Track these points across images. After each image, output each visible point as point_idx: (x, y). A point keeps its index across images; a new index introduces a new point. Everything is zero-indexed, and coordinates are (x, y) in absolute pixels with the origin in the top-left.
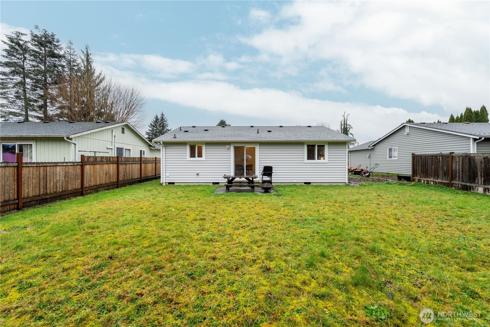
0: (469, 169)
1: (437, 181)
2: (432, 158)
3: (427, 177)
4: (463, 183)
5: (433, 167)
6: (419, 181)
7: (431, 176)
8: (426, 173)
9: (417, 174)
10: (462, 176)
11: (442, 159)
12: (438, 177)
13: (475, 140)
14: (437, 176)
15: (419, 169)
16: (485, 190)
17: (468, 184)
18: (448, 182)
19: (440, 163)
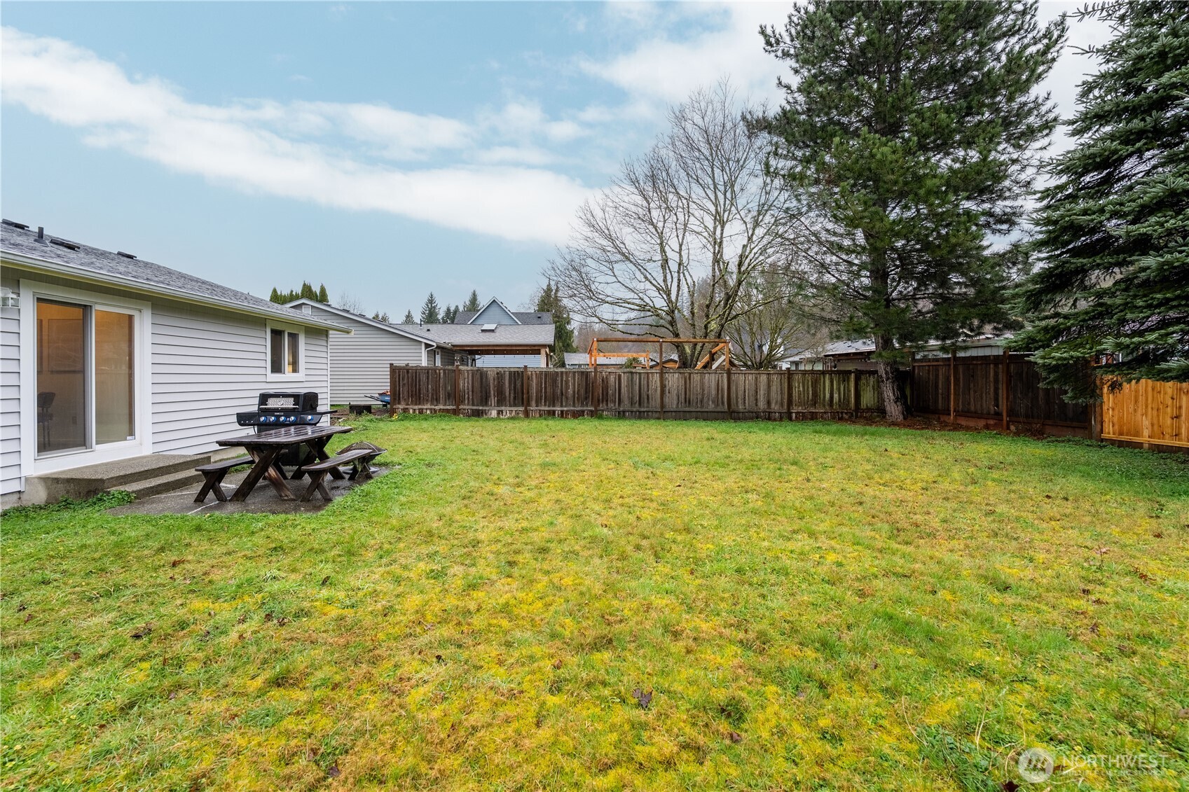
0: (481, 387)
1: (437, 408)
2: (428, 372)
3: (419, 404)
4: (475, 408)
5: (430, 386)
6: (405, 410)
7: (427, 400)
8: (417, 397)
9: (399, 399)
10: (473, 399)
11: (445, 373)
12: (437, 401)
13: (427, 346)
14: (436, 400)
15: (404, 391)
16: (500, 412)
17: (481, 408)
18: (454, 407)
19: (441, 381)
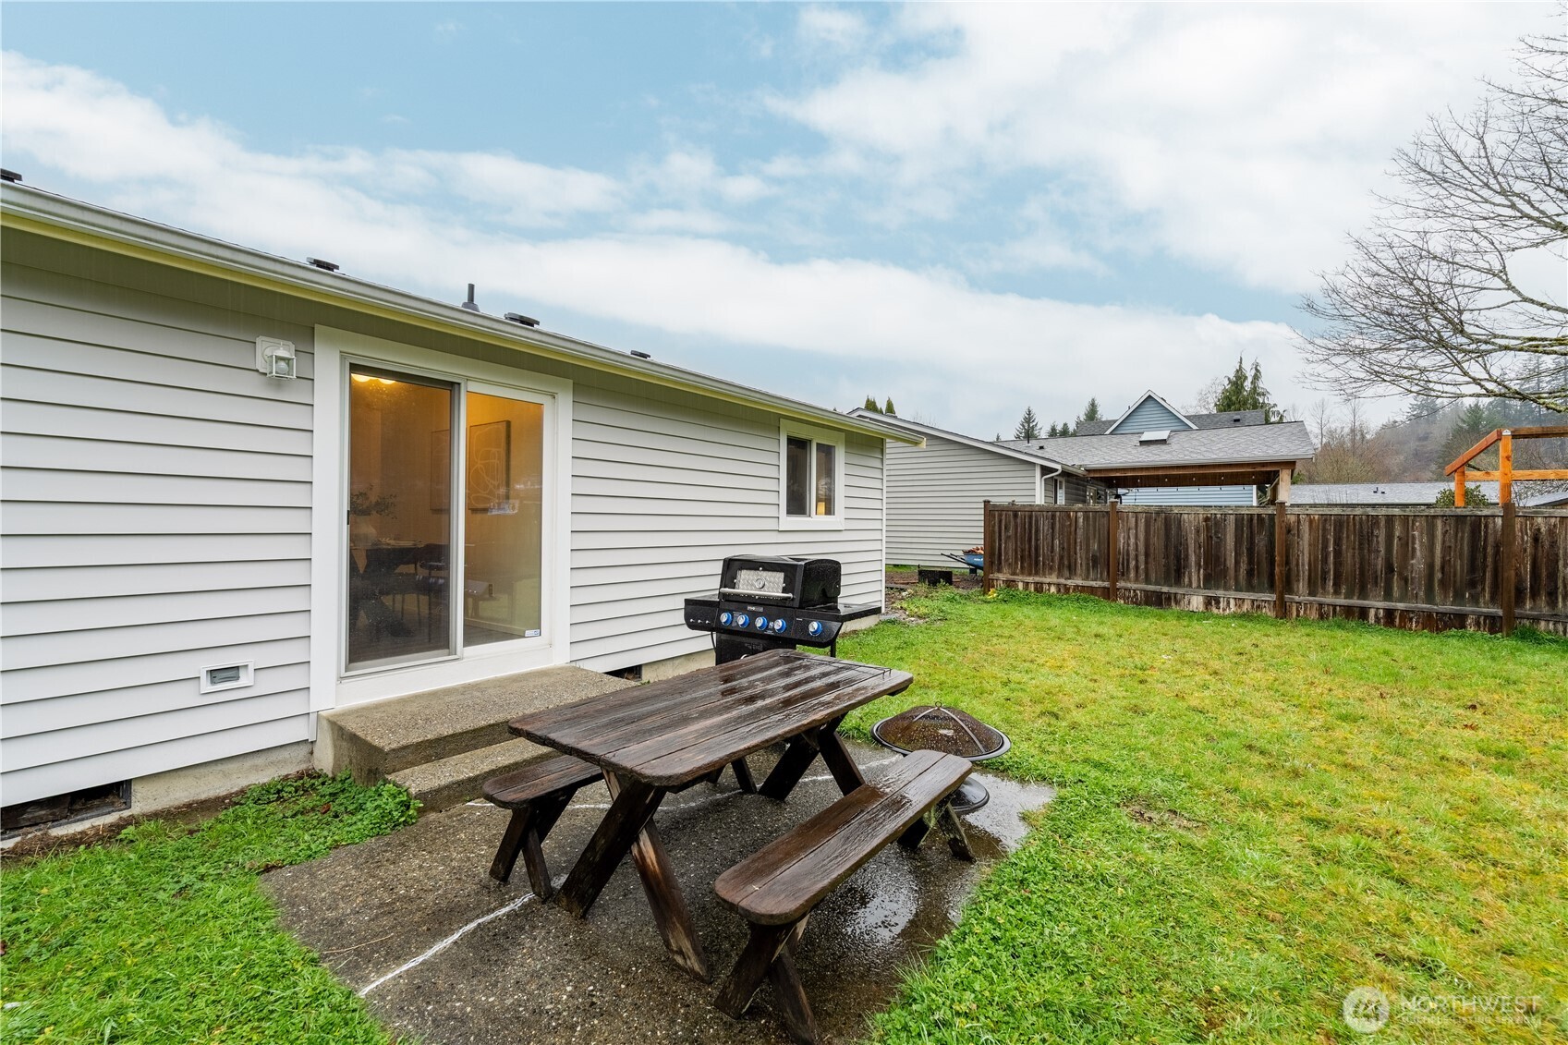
0: (1166, 547)
1: (1069, 582)
2: (1053, 517)
3: (1037, 573)
4: (1151, 588)
5: (1057, 542)
6: (1010, 584)
7: (1051, 568)
8: (1031, 561)
9: (1000, 563)
10: (1147, 570)
11: (1086, 518)
12: (1072, 571)
13: (1045, 470)
14: (1069, 567)
15: (1008, 549)
16: (1209, 602)
17: (1165, 589)
18: (1106, 584)
19: (1080, 532)
